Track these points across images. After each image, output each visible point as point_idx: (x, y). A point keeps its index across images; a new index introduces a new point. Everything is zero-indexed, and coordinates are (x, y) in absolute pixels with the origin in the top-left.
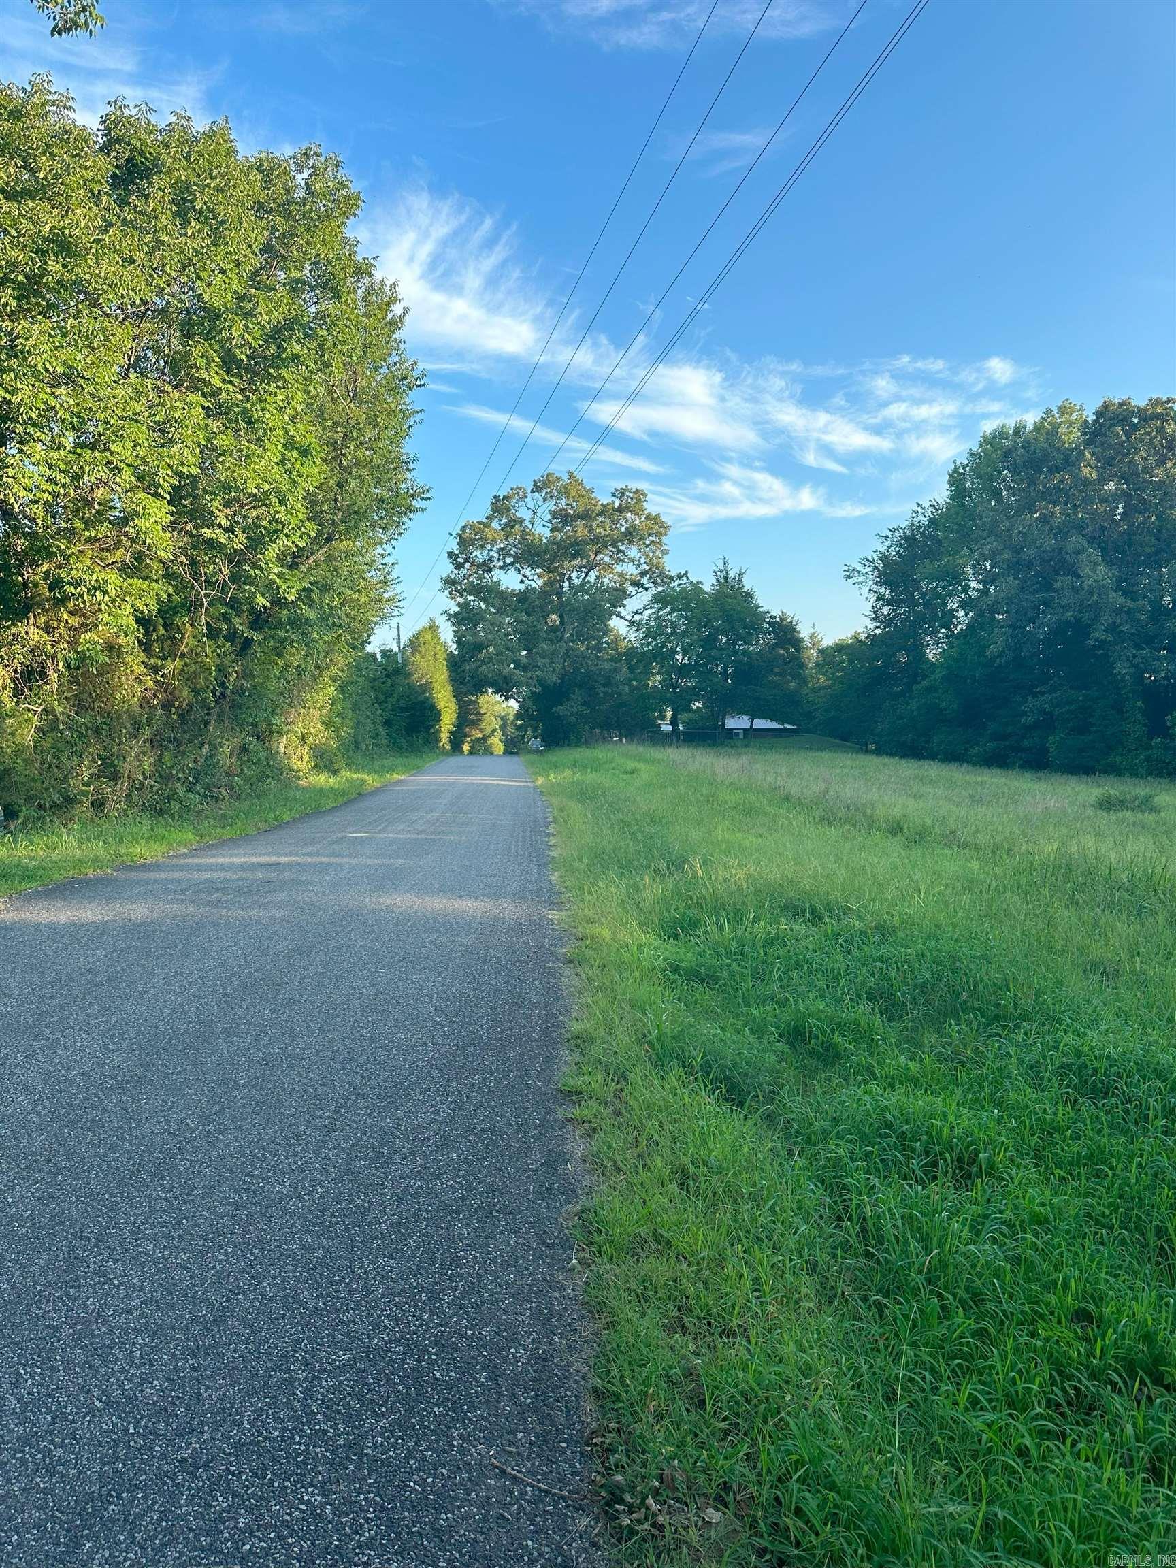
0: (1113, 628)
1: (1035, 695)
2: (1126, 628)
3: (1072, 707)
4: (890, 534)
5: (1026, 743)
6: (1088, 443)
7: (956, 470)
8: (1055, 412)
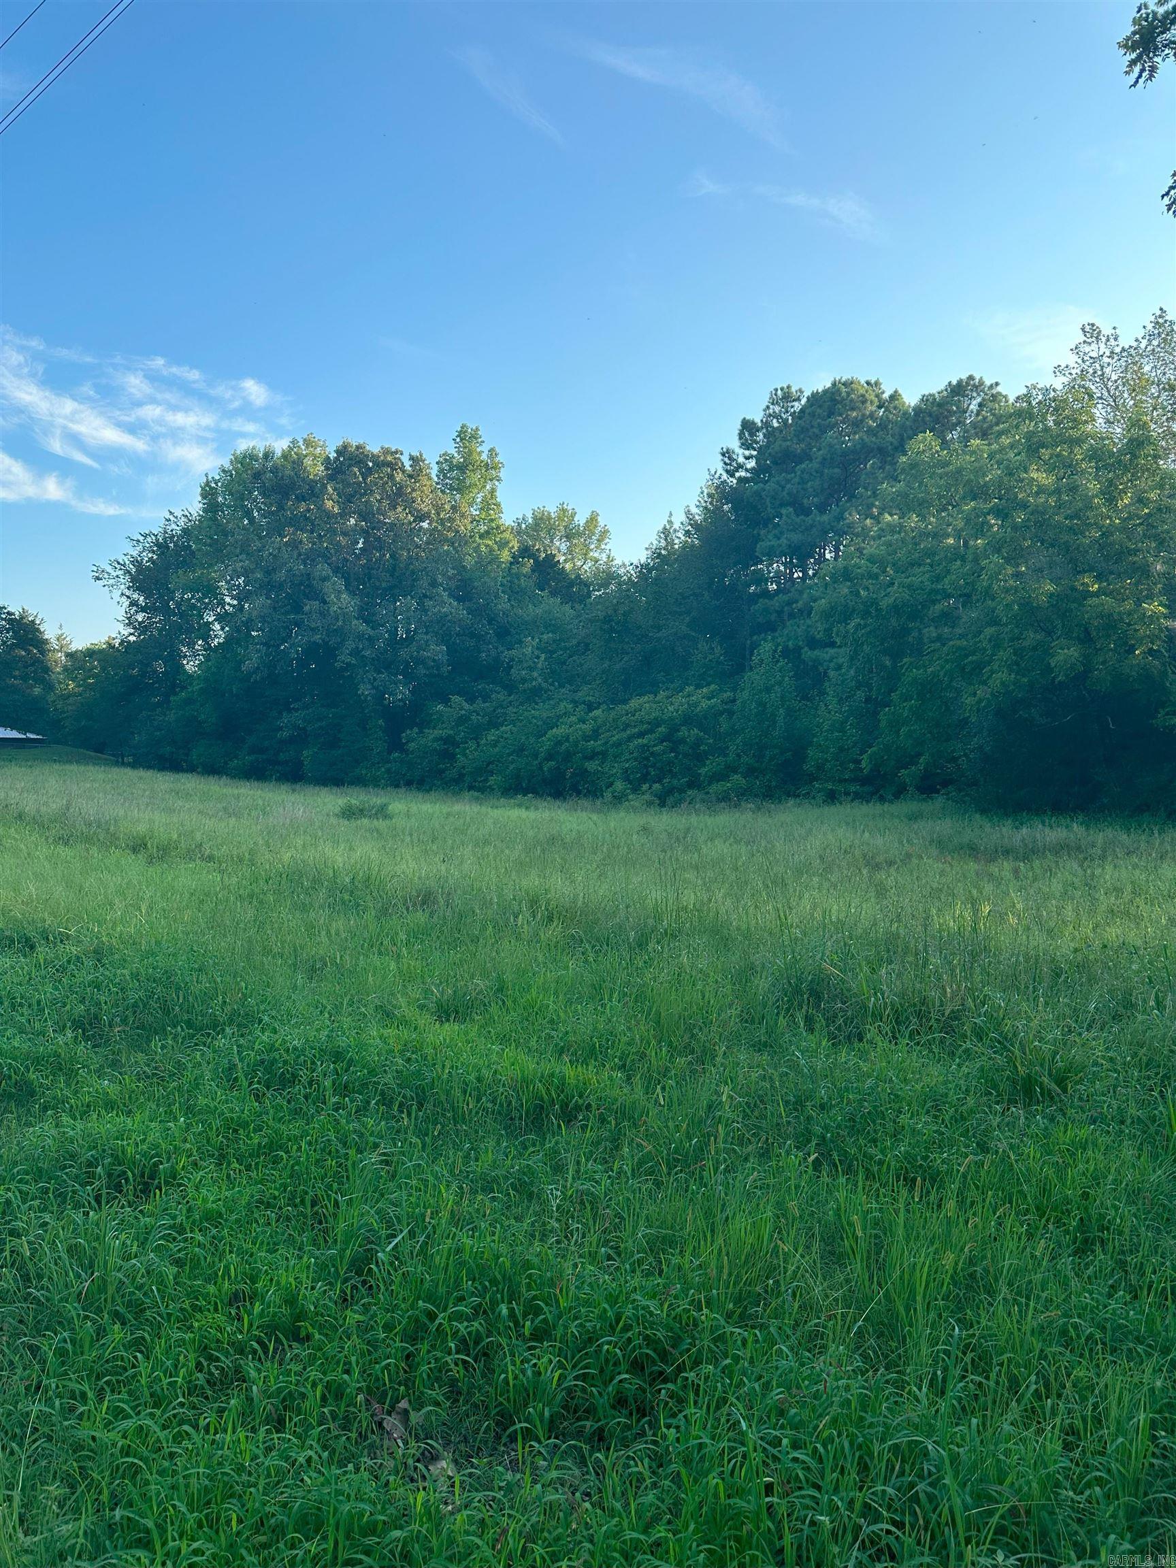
0: (356, 652)
1: (289, 710)
2: (367, 653)
3: (323, 724)
4: (141, 538)
5: (282, 757)
6: (331, 478)
7: (207, 484)
8: (301, 443)
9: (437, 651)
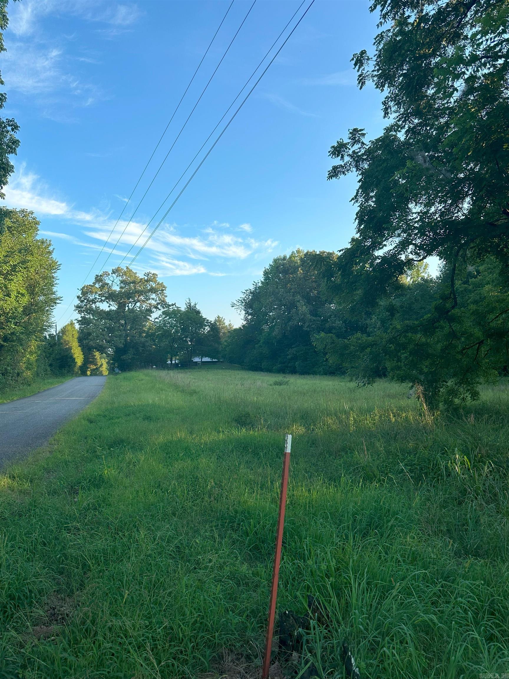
0: (309, 326)
1: (292, 348)
2: (313, 326)
3: (302, 352)
4: (245, 292)
5: (289, 365)
6: (302, 265)
7: (265, 270)
8: (296, 252)
9: (339, 323)
